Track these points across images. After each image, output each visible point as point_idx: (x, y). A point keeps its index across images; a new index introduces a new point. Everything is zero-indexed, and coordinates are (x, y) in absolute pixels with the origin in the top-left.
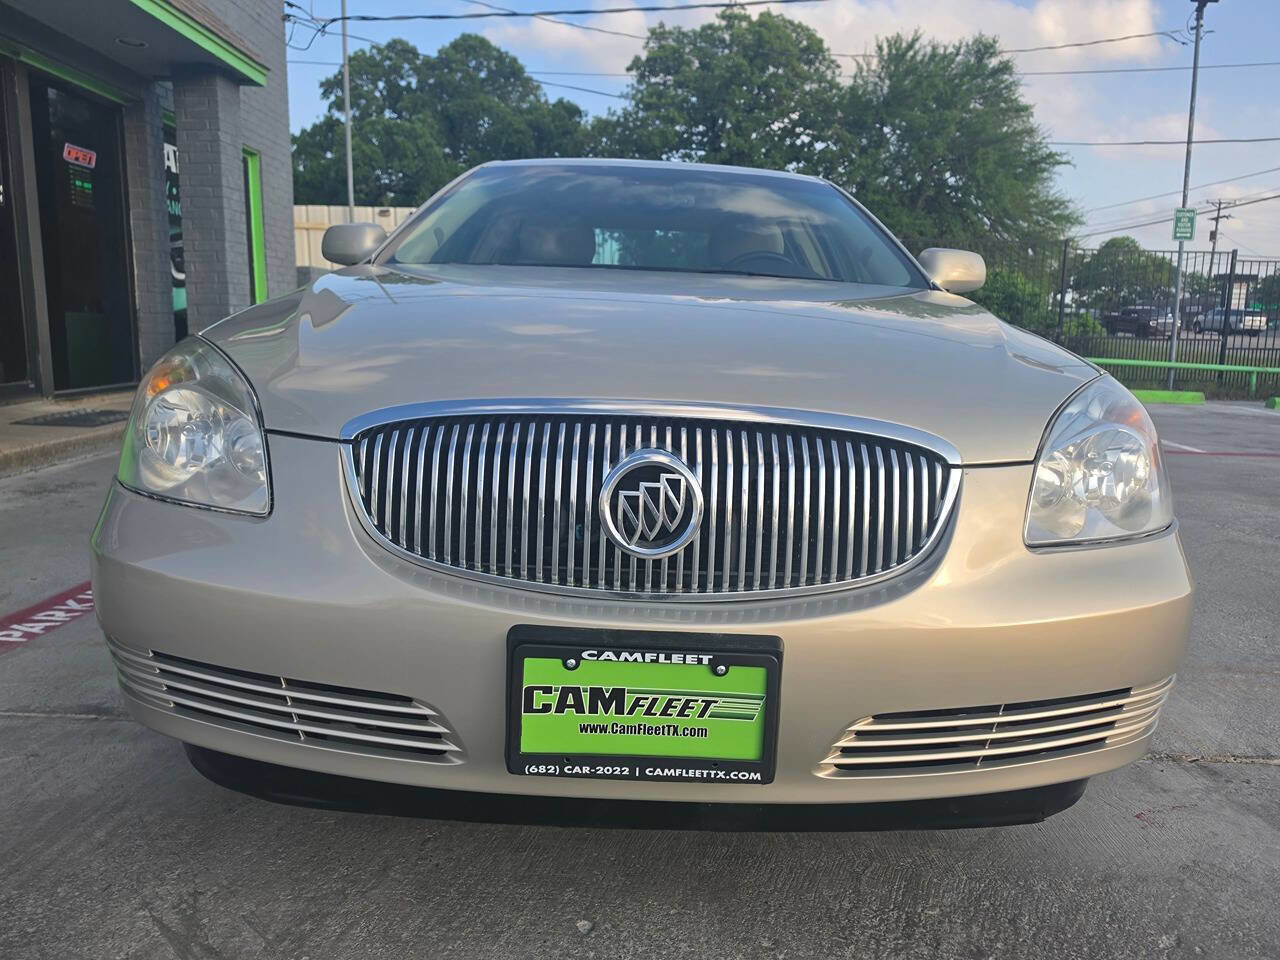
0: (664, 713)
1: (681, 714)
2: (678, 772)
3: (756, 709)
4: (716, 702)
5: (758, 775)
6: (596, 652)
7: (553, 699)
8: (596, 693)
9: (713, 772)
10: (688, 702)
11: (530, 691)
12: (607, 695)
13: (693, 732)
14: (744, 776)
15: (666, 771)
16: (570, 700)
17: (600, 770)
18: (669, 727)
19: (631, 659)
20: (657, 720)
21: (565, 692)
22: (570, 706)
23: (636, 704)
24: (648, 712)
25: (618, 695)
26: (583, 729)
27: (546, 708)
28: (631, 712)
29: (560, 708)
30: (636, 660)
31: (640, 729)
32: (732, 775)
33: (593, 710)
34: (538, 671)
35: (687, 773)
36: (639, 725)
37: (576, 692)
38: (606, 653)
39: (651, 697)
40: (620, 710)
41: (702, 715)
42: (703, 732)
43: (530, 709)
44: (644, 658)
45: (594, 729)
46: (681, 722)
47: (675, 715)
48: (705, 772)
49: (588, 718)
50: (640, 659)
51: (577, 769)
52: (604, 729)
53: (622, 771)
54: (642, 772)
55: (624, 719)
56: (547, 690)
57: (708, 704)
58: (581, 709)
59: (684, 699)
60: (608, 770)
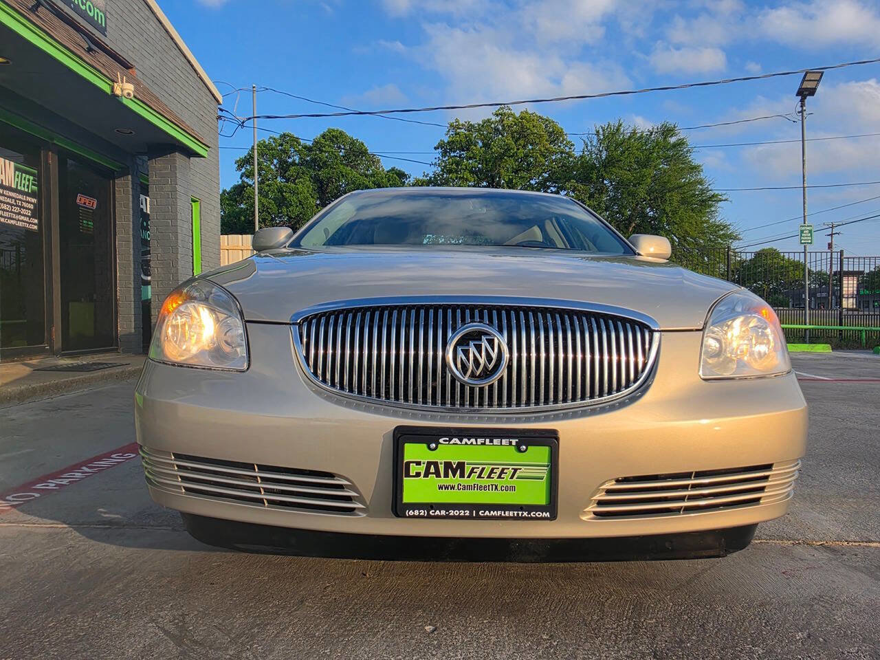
0: (489, 477)
1: (499, 477)
2: (499, 512)
3: (544, 473)
4: (520, 469)
5: (548, 513)
6: (448, 439)
7: (422, 469)
8: (448, 465)
9: (520, 513)
10: (503, 469)
11: (408, 464)
12: (454, 466)
13: (507, 489)
14: (539, 514)
15: (492, 512)
16: (432, 469)
17: (452, 513)
18: (492, 485)
19: (469, 443)
20: (485, 481)
21: (429, 464)
22: (433, 473)
23: (472, 471)
24: (479, 476)
25: (461, 466)
26: (440, 488)
27: (418, 475)
28: (469, 477)
29: (426, 475)
30: (472, 444)
31: (475, 487)
32: (532, 514)
33: (446, 475)
34: (413, 452)
35: (505, 514)
36: (474, 485)
37: (436, 464)
38: (454, 439)
39: (481, 467)
40: (462, 475)
41: (512, 478)
42: (513, 488)
43: (408, 475)
44: (476, 442)
45: (447, 488)
46: (499, 483)
47: (495, 478)
48: (516, 513)
49: (443, 481)
50: (474, 443)
51: (438, 512)
52: (453, 488)
53: (465, 513)
54: (477, 513)
55: (465, 481)
56: (418, 463)
57: (515, 470)
58: (438, 475)
59: (501, 467)
60: (456, 513)
